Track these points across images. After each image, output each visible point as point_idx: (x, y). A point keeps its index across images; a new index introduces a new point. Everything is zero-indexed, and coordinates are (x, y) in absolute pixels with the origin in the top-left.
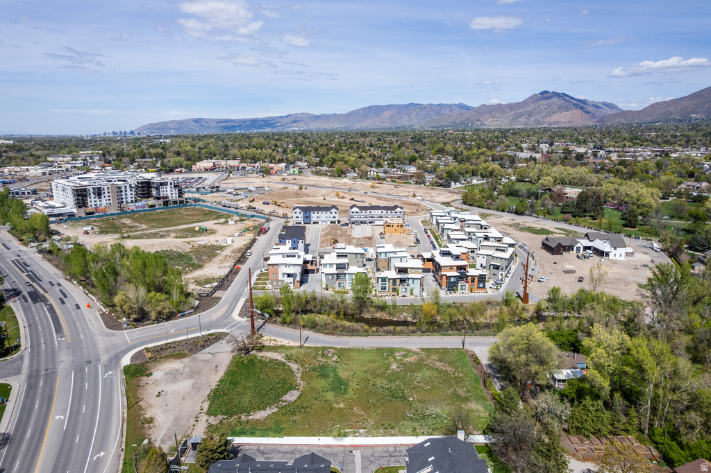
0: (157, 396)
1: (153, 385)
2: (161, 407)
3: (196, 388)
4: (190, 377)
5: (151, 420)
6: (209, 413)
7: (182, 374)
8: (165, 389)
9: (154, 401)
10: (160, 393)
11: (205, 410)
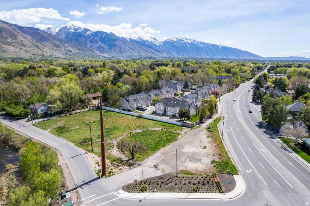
0: (206, 147)
1: (209, 154)
2: (203, 141)
3: (181, 146)
4: (182, 153)
5: (208, 137)
6: (179, 134)
7: (188, 157)
8: (201, 150)
9: (208, 145)
10: (205, 148)
11: (181, 135)
